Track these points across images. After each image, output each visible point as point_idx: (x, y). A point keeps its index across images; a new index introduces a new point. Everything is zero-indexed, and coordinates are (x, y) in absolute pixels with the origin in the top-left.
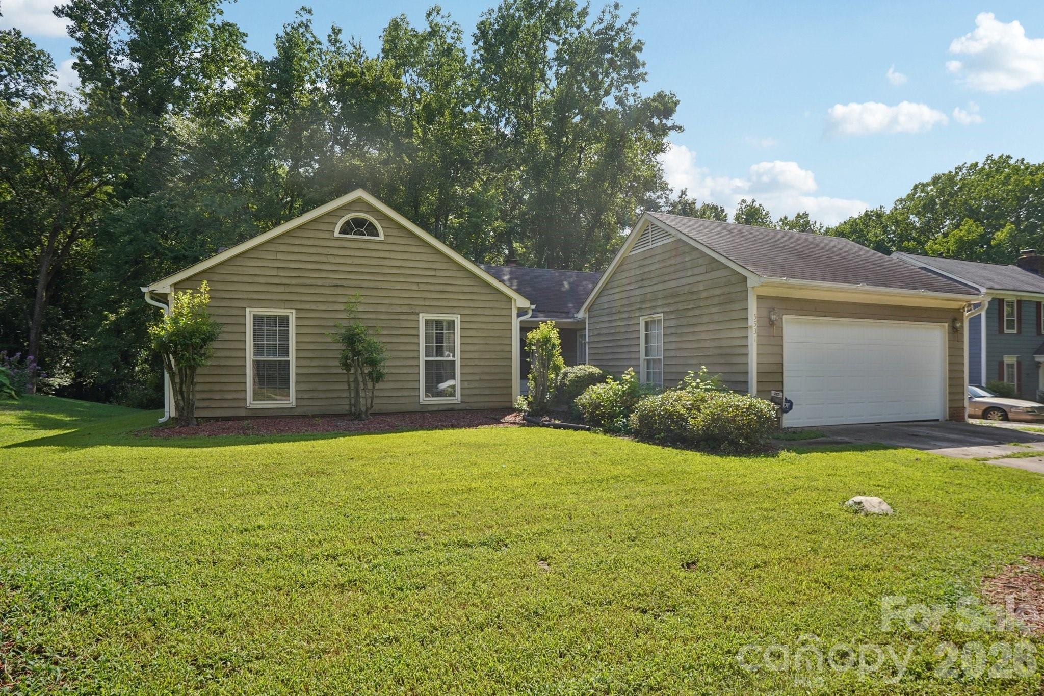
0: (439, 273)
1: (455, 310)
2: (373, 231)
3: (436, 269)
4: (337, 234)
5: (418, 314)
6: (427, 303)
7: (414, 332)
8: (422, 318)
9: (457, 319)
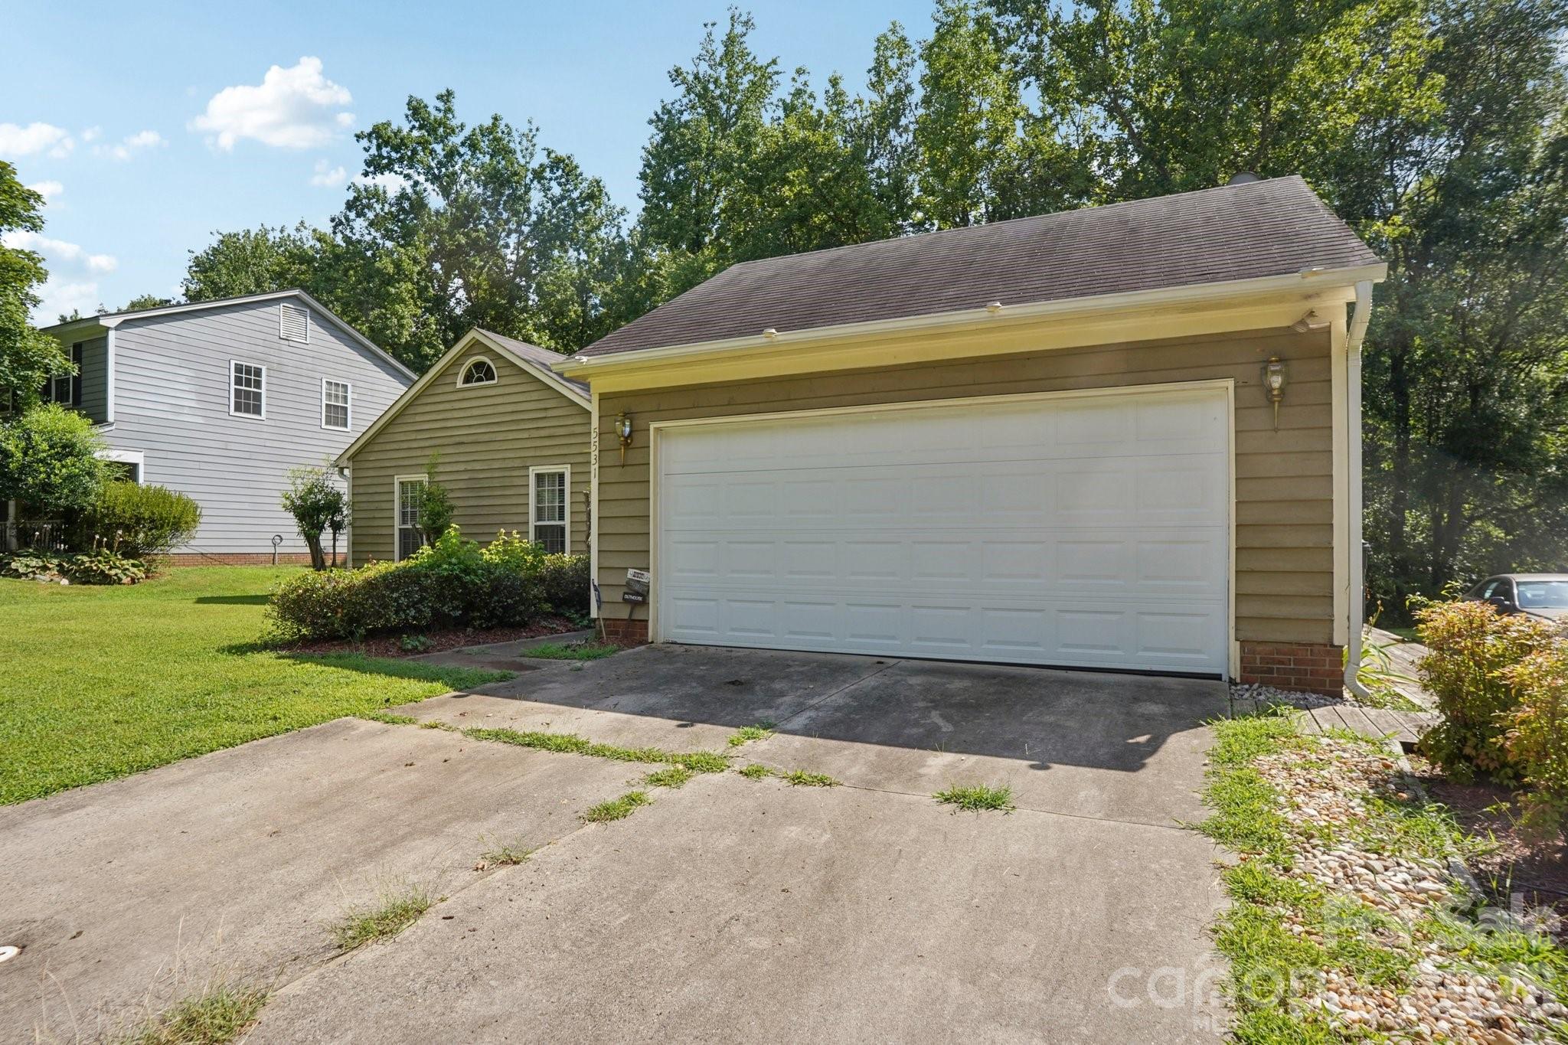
0: (550, 413)
1: (566, 459)
2: (490, 375)
3: (546, 409)
4: (460, 385)
5: (527, 468)
6: (538, 453)
7: (522, 491)
8: (532, 472)
9: (567, 469)
